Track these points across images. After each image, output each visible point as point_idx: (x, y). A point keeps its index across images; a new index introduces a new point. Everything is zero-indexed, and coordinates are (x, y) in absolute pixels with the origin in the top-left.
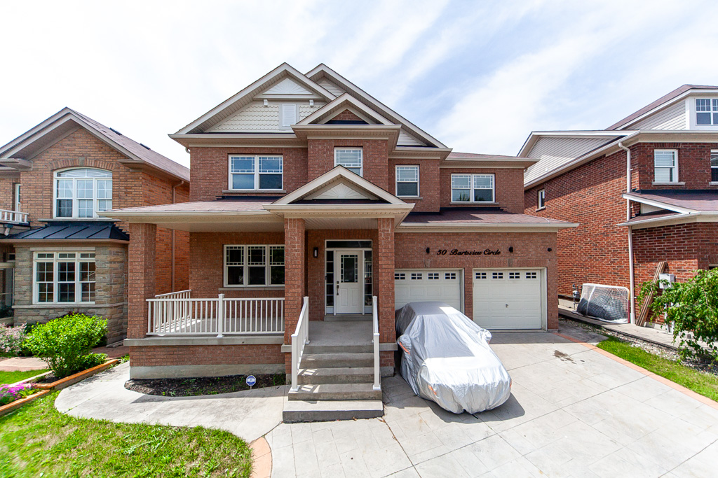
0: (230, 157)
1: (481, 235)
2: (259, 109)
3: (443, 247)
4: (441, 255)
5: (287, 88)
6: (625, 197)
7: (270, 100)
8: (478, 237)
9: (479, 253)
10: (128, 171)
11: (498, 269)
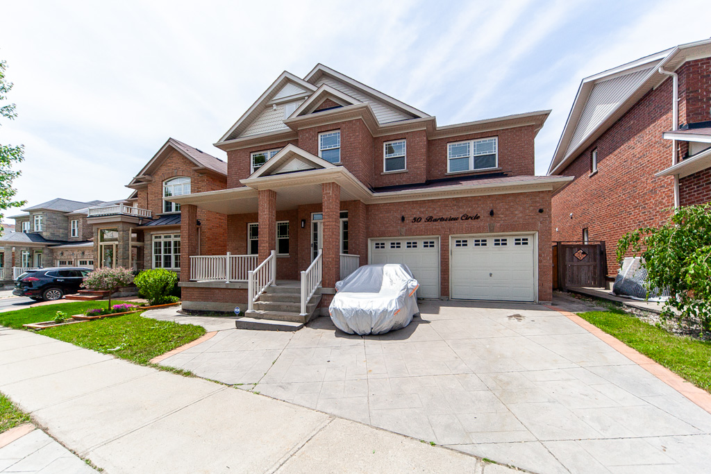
0: (252, 155)
1: (458, 200)
2: (270, 113)
3: (418, 215)
4: (416, 223)
5: (289, 91)
6: (667, 137)
7: (278, 104)
8: (455, 202)
9: (456, 219)
10: (198, 175)
11: (480, 236)
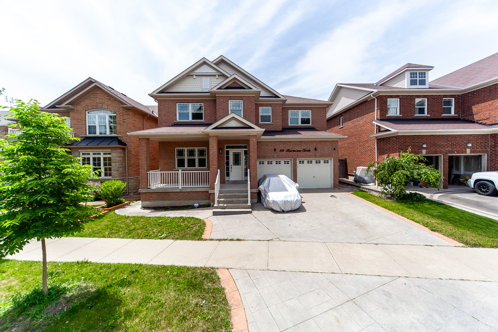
0: (177, 104)
1: (301, 142)
2: (191, 80)
3: (282, 148)
4: (281, 152)
5: (205, 70)
6: (374, 122)
7: (196, 75)
8: (299, 143)
9: (300, 151)
10: (124, 110)
11: (310, 159)
